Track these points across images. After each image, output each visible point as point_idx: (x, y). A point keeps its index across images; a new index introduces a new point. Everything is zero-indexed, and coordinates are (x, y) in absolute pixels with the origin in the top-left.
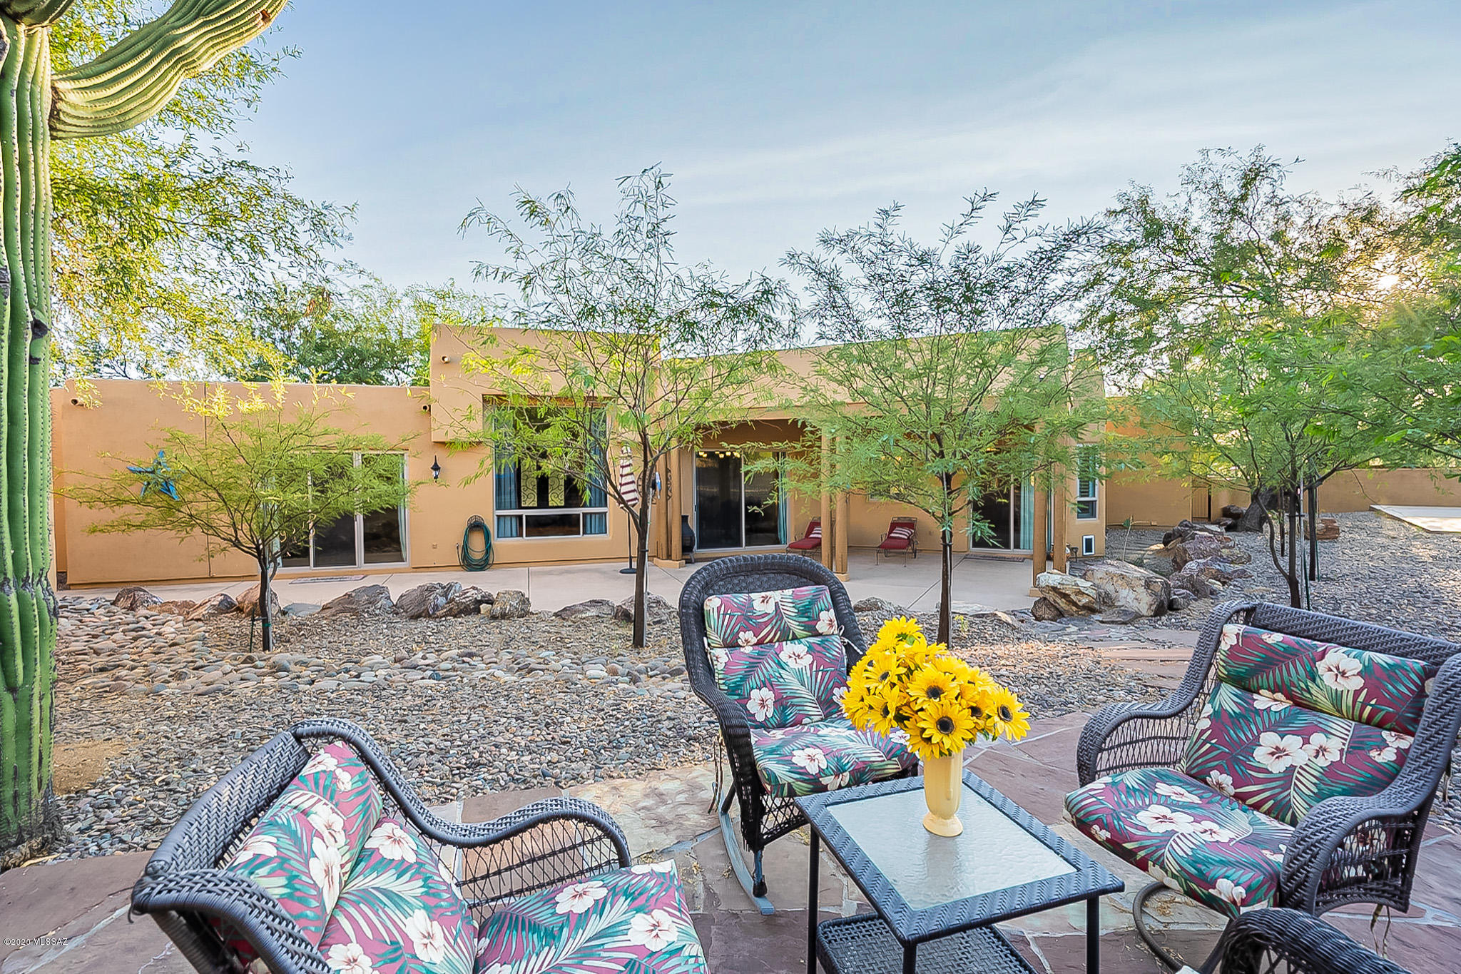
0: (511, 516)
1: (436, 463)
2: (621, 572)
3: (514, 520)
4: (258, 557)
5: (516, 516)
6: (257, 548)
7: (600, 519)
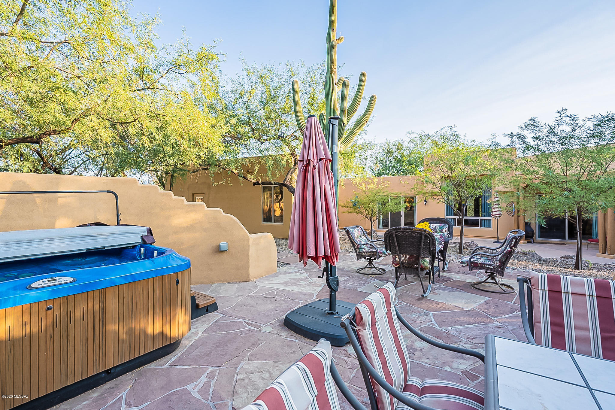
0: (452, 218)
1: (425, 200)
2: (493, 242)
3: (453, 219)
4: (370, 220)
5: (454, 218)
6: (370, 218)
7: (489, 222)
